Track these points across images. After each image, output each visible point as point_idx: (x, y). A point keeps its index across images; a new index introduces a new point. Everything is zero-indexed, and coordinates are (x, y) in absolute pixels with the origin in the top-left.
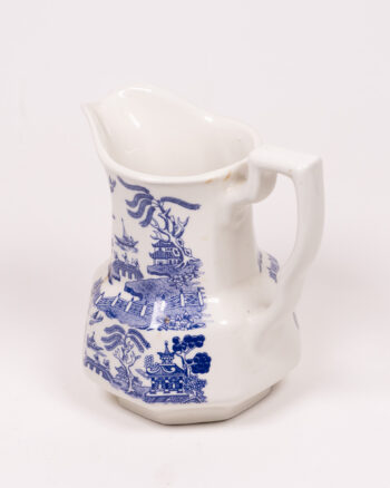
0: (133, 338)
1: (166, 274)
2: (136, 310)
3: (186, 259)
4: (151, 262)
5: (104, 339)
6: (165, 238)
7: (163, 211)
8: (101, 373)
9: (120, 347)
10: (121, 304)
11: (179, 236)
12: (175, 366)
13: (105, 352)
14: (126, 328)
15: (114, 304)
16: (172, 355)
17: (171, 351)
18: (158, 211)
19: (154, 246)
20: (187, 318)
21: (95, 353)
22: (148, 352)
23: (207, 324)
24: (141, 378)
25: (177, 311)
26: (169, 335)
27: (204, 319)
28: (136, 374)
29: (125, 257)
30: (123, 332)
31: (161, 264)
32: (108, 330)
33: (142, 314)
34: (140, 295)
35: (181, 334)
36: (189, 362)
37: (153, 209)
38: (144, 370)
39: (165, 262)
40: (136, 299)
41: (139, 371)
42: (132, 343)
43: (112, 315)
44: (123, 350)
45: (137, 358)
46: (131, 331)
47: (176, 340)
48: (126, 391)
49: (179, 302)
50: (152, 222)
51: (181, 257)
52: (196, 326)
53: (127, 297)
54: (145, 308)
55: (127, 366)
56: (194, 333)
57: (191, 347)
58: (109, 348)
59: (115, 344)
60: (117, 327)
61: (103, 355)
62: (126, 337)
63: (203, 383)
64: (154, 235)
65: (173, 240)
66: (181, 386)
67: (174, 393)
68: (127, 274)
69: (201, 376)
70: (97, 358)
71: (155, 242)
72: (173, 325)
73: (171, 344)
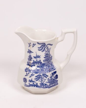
0: (44, 76)
1: (47, 61)
2: (42, 70)
3: (50, 56)
4: (44, 59)
5: (35, 79)
6: (47, 53)
7: (47, 47)
8: (35, 86)
9: (40, 79)
10: (38, 70)
11: (49, 52)
12: (53, 79)
13: (36, 81)
14: (41, 74)
15: (36, 71)
16: (52, 77)
17: (52, 76)
18: (46, 47)
19: (45, 55)
20: (52, 68)
21: (33, 83)
22: (48, 78)
23: (56, 68)
24: (47, 83)
25: (50, 68)
26: (51, 73)
27: (55, 68)
28: (45, 83)
29: (37, 60)
30: (40, 75)
31: (46, 59)
32: (36, 77)
33: (44, 70)
34: (42, 67)
35: (53, 72)
36: (55, 77)
37: (45, 47)
38: (48, 82)
39: (47, 58)
40: (41, 68)
41: (46, 82)
42: (44, 77)
43: (37, 73)
44: (41, 79)
45: (45, 80)
46: (43, 75)
47: (52, 73)
48: (43, 88)
49: (50, 66)
50: (45, 50)
51: (49, 56)
52: (55, 69)
53: (39, 68)
54: (44, 69)
55: (43, 82)
56: (55, 71)
57: (55, 74)
58: (37, 80)
59: (39, 79)
60: (38, 75)
61: (35, 82)
62: (42, 76)
63: (57, 81)
64: (45, 53)
65: (48, 53)
66: (54, 83)
67: (53, 84)
68: (37, 64)
69: (57, 79)
70: (34, 84)
71: (45, 54)
72: (51, 70)
73: (52, 74)
